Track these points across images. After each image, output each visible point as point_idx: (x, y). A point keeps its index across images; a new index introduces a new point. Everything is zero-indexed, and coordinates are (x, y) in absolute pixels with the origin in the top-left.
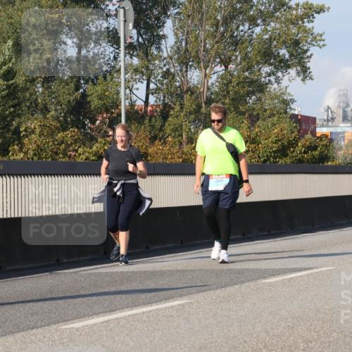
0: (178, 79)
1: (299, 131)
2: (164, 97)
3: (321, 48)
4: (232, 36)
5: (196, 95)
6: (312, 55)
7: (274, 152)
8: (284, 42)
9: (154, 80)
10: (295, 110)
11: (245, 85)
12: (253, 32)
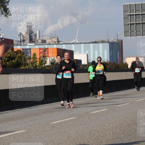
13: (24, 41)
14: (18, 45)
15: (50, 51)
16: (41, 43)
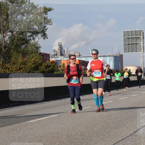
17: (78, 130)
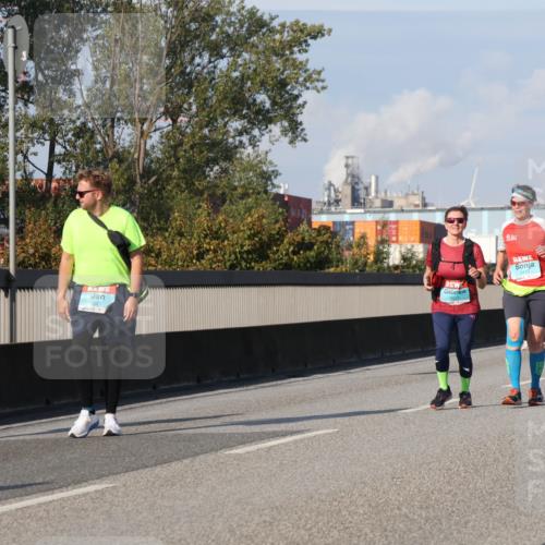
0: (100, 139)
1: (285, 220)
2: (77, 167)
3: (318, 91)
4: (183, 73)
5: (126, 164)
6: (305, 103)
7: (248, 252)
8: (263, 83)
9: (60, 141)
10: (279, 187)
11: (203, 149)
12: (215, 67)
13: (337, 202)
14: (321, 212)
15: (403, 229)
16: (382, 207)
17: (413, 486)
